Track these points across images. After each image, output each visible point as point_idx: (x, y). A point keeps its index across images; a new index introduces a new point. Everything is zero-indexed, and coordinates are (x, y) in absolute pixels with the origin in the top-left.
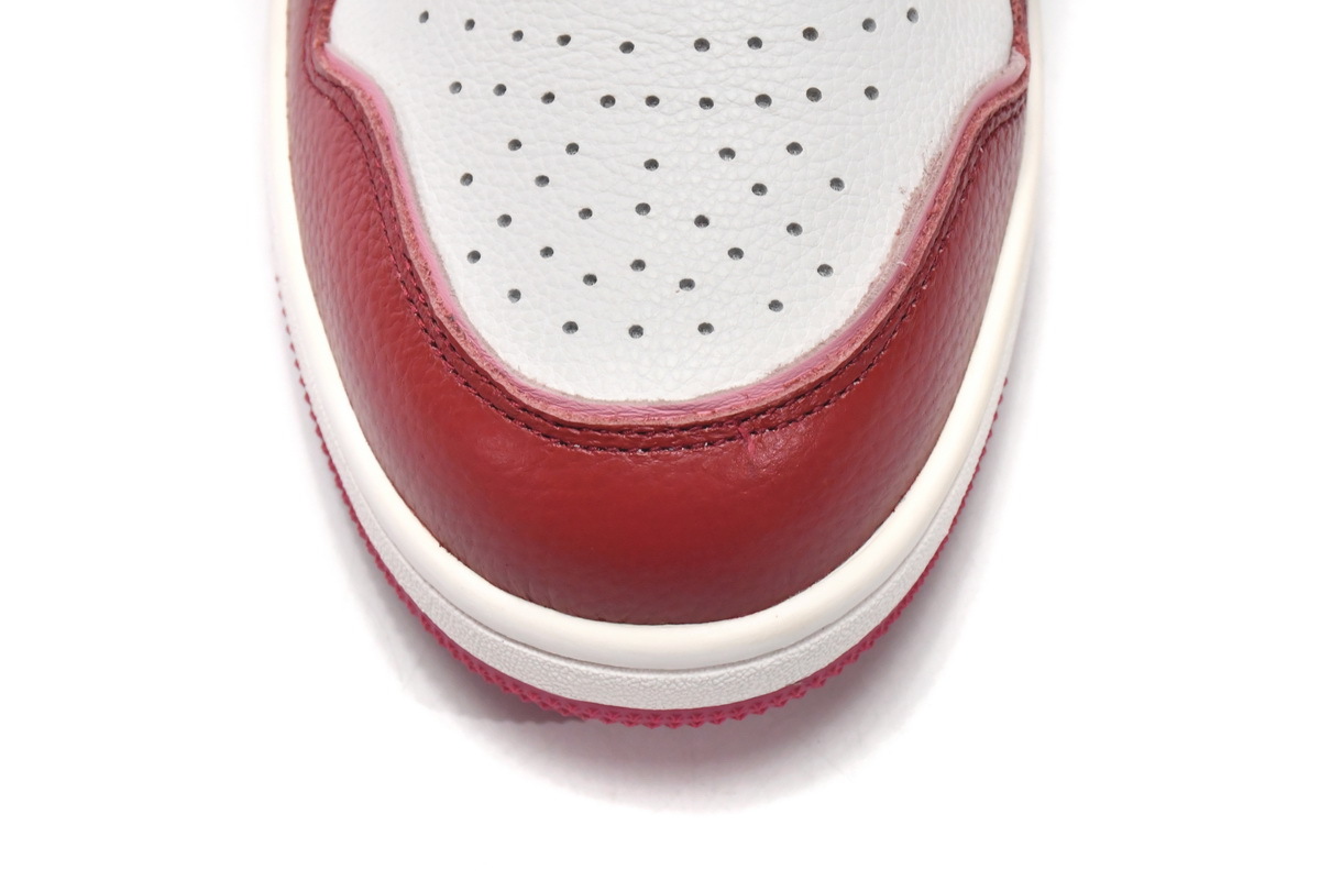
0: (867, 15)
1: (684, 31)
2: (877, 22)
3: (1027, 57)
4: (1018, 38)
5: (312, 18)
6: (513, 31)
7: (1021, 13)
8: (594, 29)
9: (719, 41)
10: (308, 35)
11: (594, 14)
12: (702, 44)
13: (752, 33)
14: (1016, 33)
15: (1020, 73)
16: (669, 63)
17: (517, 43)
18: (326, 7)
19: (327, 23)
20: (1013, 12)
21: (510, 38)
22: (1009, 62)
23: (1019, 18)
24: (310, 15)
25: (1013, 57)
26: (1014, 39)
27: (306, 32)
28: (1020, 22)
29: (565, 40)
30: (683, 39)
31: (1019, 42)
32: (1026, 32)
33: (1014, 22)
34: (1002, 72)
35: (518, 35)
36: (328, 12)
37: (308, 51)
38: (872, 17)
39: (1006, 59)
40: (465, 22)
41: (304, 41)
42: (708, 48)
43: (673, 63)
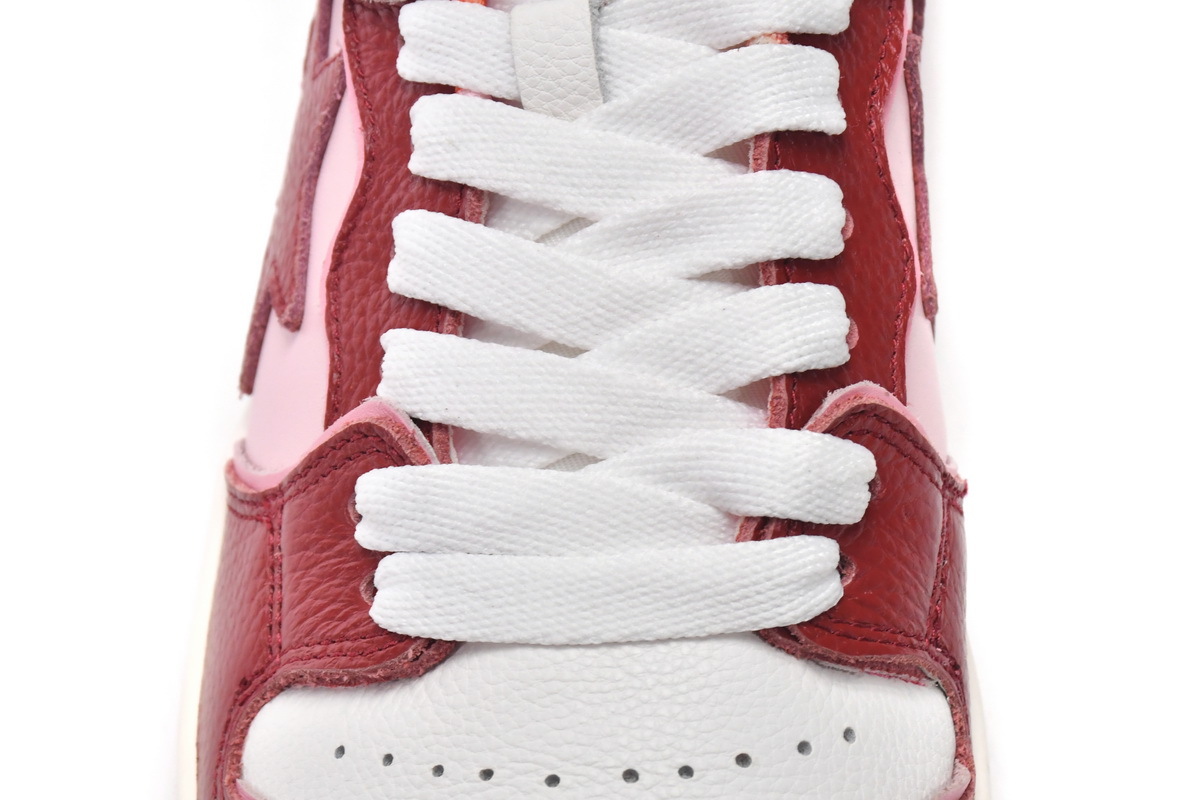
0: (802, 738)
1: (611, 762)
2: (813, 744)
3: (972, 769)
4: (961, 750)
5: (223, 752)
6: (433, 766)
7: (963, 724)
8: (519, 762)
9: (647, 771)
10: (219, 771)
11: (518, 747)
12: (631, 775)
13: (683, 762)
14: (958, 745)
15: (965, 787)
16: (597, 796)
17: (438, 778)
18: (237, 741)
19: (239, 758)
20: (955, 723)
21: (431, 773)
22: (953, 775)
23: (961, 729)
24: (221, 749)
25: (957, 771)
26: (957, 750)
27: (217, 767)
28: (962, 733)
29: (487, 774)
30: (611, 770)
31: (963, 754)
32: (969, 742)
33: (956, 734)
34: (946, 789)
35: (439, 770)
36: (240, 746)
37: (219, 789)
38: (807, 740)
39: (949, 775)
40: (383, 757)
41: (215, 776)
42: (637, 779)
43: (600, 795)
